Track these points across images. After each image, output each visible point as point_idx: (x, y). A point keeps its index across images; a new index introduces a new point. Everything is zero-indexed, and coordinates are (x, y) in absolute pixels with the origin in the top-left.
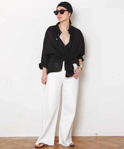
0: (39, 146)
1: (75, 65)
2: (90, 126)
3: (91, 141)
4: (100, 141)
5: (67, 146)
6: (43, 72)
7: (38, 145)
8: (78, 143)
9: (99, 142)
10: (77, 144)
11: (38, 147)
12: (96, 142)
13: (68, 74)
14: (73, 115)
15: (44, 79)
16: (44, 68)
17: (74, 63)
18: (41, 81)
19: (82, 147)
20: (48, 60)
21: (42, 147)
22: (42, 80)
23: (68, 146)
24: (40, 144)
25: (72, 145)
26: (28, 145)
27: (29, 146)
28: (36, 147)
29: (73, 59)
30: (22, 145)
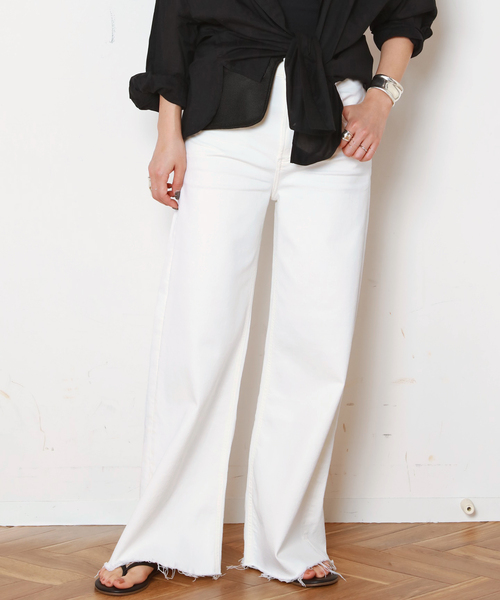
0: (122, 581)
1: (349, 92)
2: (431, 458)
3: (439, 552)
4: (495, 553)
5: (288, 578)
6: (161, 125)
7: (112, 573)
8: (358, 566)
9: (489, 560)
10: (353, 572)
11: (114, 588)
12: (468, 557)
13: (307, 148)
14: (334, 391)
15: (161, 173)
16: (164, 102)
17: (342, 79)
18: (146, 182)
19: (381, 586)
20: (189, 57)
21: (137, 588)
22: (154, 176)
23: (293, 578)
24: (125, 569)
25: (319, 576)
26: (55, 577)
27: (58, 583)
28: (101, 588)
29: (336, 57)
30: (13, 575)
